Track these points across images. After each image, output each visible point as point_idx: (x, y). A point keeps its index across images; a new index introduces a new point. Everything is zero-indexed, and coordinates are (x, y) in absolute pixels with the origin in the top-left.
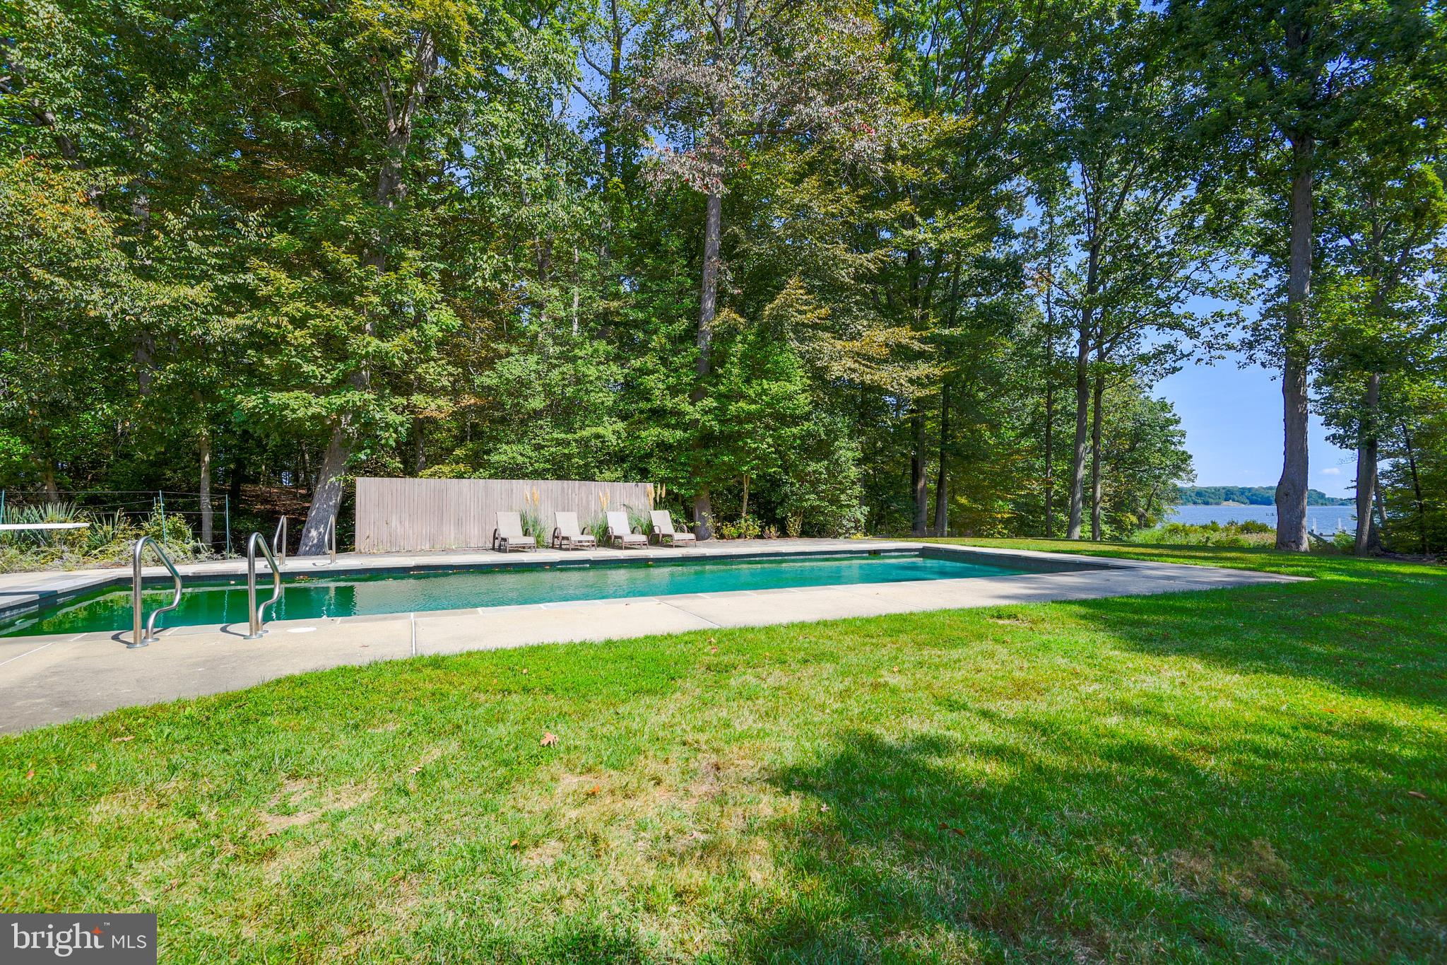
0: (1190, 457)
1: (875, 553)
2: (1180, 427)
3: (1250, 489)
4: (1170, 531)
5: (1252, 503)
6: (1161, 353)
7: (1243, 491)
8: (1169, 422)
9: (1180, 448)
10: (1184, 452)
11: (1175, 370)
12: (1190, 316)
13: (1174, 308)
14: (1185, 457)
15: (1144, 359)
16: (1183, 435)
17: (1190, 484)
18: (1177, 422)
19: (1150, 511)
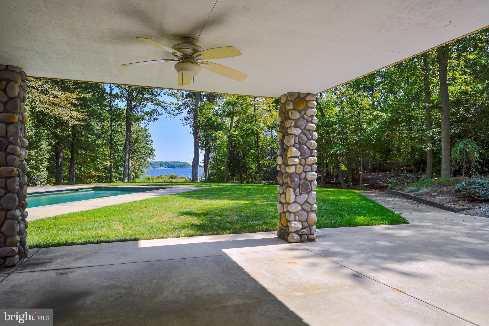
0: (154, 150)
1: (77, 190)
2: (150, 138)
3: (168, 162)
4: (147, 179)
5: (169, 167)
6: (152, 112)
7: (166, 163)
8: (147, 136)
9: (150, 146)
10: (152, 148)
11: (156, 119)
12: (164, 102)
13: (158, 98)
14: (152, 150)
15: (147, 113)
16: (152, 142)
17: (153, 161)
18: (150, 136)
19: (139, 171)
